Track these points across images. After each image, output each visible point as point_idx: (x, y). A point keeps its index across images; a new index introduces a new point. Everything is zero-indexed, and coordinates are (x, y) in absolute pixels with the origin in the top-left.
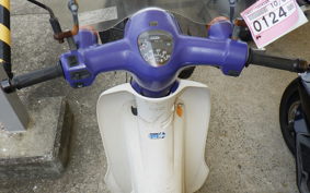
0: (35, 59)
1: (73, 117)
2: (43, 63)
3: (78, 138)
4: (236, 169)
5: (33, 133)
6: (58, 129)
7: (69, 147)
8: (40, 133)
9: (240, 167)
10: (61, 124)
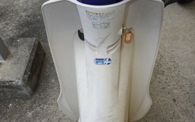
0: (24, 14)
1: (45, 54)
2: (29, 17)
3: (47, 70)
4: (171, 102)
5: (10, 63)
6: (30, 61)
7: (39, 76)
8: (15, 63)
9: (174, 100)
10: (33, 58)
